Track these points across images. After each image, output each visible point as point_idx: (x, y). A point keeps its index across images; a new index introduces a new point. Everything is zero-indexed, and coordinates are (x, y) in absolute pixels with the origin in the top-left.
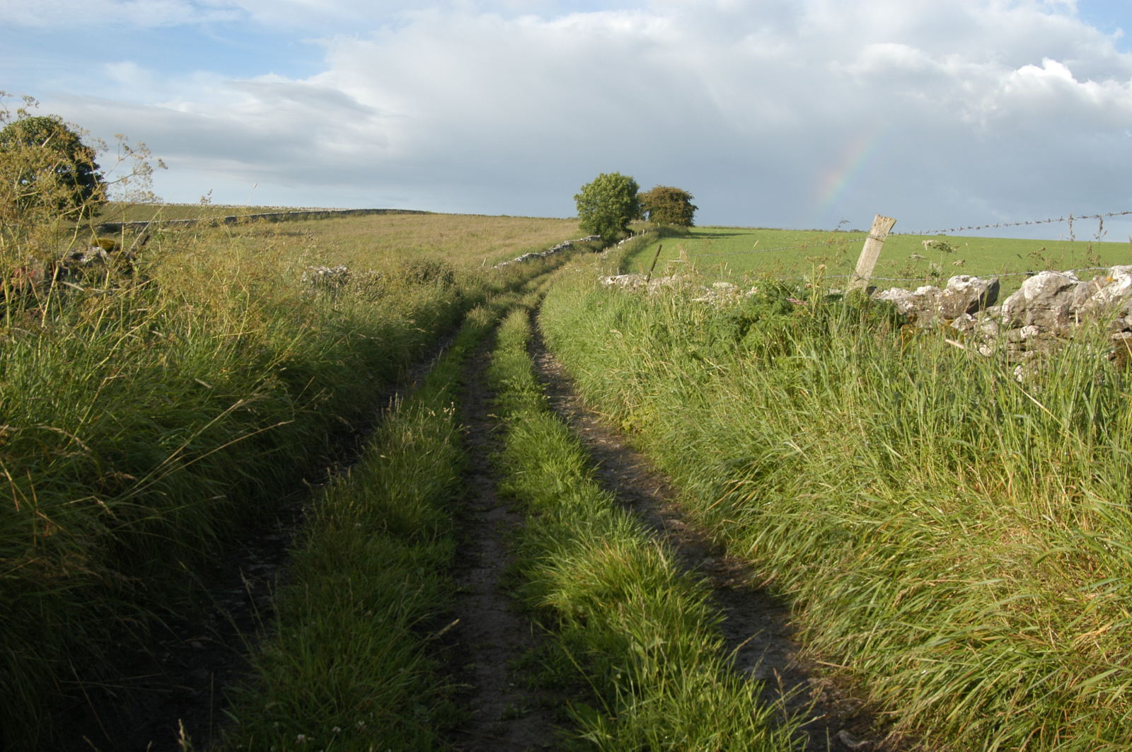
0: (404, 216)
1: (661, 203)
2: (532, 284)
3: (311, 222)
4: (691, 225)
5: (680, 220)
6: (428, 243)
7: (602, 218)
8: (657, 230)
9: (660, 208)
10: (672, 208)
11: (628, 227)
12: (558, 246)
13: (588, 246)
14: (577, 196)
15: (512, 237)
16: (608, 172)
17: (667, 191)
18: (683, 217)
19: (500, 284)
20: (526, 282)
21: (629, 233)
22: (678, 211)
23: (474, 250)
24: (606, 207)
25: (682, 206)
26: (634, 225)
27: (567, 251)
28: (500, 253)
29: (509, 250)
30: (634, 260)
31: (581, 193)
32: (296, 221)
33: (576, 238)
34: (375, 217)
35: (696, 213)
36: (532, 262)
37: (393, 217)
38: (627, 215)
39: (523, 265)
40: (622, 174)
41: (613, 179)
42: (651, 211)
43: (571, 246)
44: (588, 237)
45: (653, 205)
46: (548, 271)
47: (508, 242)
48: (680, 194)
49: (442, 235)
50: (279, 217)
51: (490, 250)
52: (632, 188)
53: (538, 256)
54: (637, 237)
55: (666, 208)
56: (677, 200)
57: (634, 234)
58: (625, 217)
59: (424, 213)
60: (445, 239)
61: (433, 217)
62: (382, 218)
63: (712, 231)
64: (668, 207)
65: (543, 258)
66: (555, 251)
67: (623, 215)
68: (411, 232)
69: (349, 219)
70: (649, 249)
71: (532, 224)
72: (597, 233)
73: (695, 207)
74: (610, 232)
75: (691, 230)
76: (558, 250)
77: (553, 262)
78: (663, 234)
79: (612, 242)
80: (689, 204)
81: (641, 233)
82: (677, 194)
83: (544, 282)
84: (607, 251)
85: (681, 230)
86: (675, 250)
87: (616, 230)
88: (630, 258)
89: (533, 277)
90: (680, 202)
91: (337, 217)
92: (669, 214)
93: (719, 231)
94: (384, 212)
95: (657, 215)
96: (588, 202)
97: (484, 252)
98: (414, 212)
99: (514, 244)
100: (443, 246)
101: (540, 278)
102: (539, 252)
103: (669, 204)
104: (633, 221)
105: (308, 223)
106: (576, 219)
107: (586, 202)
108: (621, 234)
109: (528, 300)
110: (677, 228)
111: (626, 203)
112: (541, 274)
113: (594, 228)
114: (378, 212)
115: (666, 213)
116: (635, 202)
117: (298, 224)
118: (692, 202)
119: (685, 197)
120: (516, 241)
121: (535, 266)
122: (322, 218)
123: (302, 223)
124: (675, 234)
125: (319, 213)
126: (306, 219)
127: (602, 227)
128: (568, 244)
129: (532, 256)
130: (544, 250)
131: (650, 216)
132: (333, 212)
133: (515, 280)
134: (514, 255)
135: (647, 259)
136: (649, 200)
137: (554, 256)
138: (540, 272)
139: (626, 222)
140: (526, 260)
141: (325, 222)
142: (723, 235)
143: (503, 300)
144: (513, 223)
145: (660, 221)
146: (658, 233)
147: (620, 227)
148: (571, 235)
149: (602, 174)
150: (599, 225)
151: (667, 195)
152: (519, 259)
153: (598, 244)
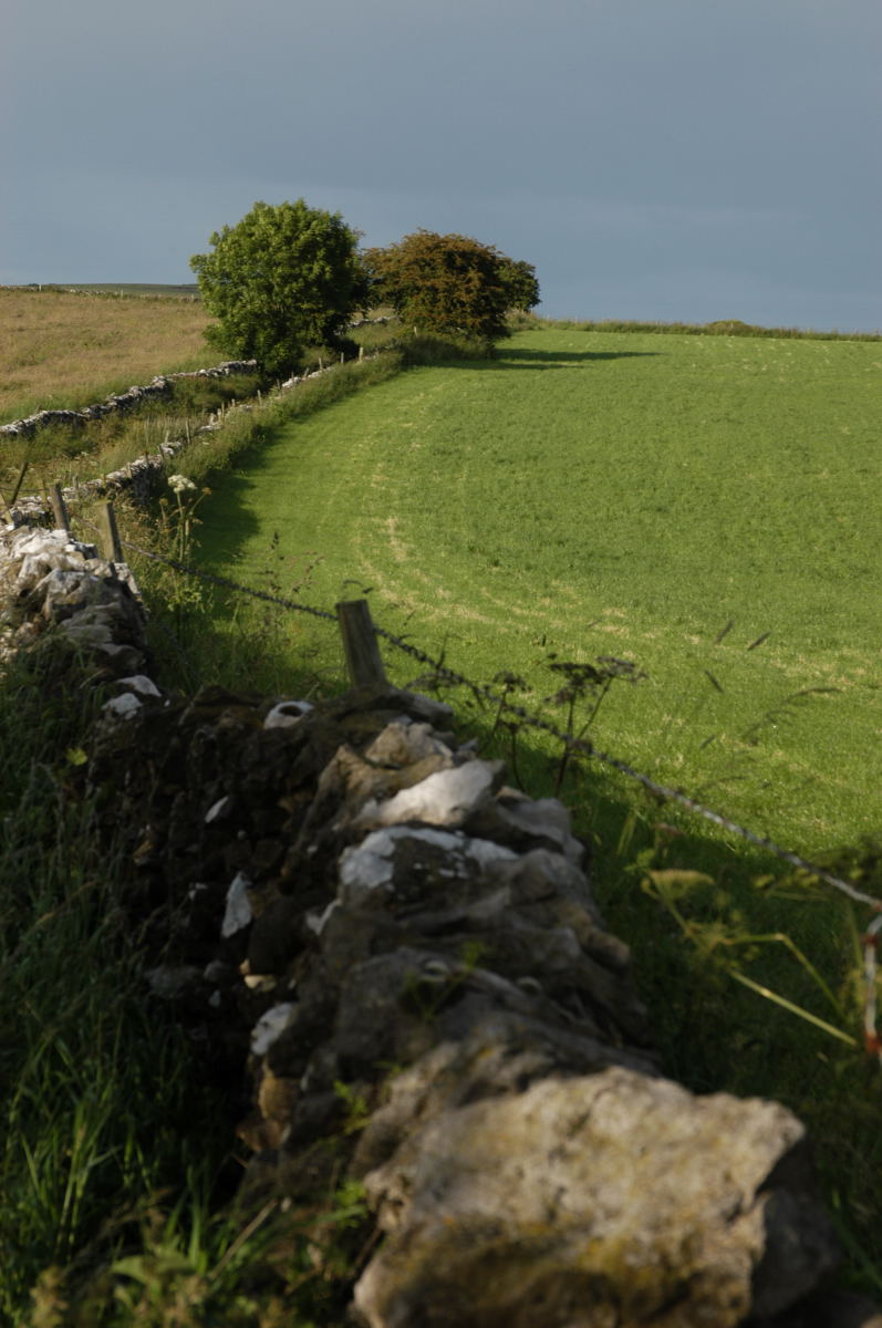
1: (423, 278)
5: (470, 321)
7: (260, 317)
9: (419, 289)
10: (451, 289)
11: (341, 335)
12: (134, 391)
14: (198, 261)
15: (33, 363)
16: (278, 203)
17: (437, 246)
18: (477, 312)
22: (465, 298)
24: (269, 289)
25: (476, 283)
31: (208, 250)
33: (190, 365)
41: (287, 219)
43: (166, 392)
44: (224, 364)
45: (404, 281)
47: (18, 375)
48: (472, 253)
52: (336, 241)
53: (67, 418)
54: (353, 364)
55: (434, 289)
56: (463, 270)
58: (327, 313)
64: (440, 284)
65: (81, 422)
66: (119, 403)
67: (320, 307)
72: (247, 353)
74: (281, 351)
76: (131, 399)
78: (413, 357)
82: (463, 255)
85: (470, 347)
87: (303, 343)
90: (472, 274)
92: (441, 304)
95: (411, 302)
96: (225, 276)
102: (78, 407)
103: (442, 279)
107: (220, 277)
110: (458, 342)
113: (240, 342)
115: (434, 301)
116: (342, 274)
119: (484, 263)
124: (450, 357)
127: (261, 338)
128: (160, 384)
129: (47, 419)
130: (93, 400)
136: (393, 267)
139: (334, 321)
140: (29, 431)
145: (417, 323)
146: (398, 356)
147: (318, 337)
148: (182, 359)
149: (260, 205)
150: (253, 333)
151: (438, 258)
152: (13, 427)
153: (242, 382)
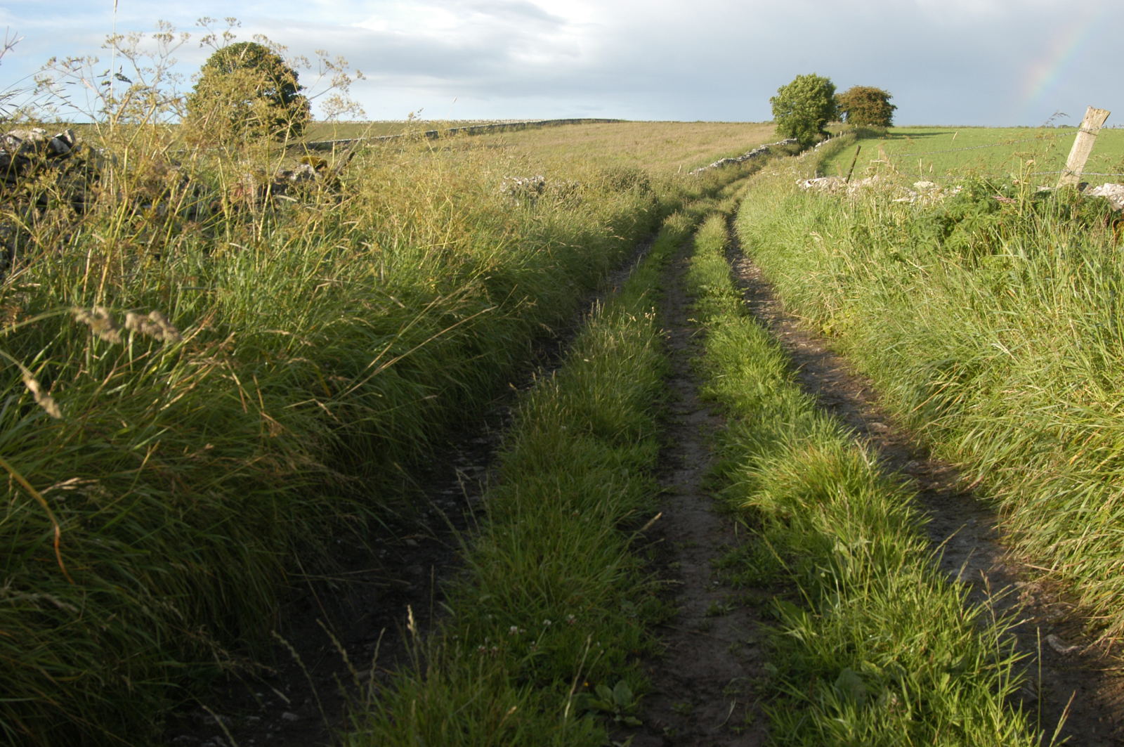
0: (598, 125)
1: (859, 104)
2: (728, 190)
3: (508, 134)
4: (890, 125)
5: (879, 121)
6: (623, 151)
7: (798, 121)
8: (853, 132)
9: (857, 109)
10: (870, 108)
11: (825, 129)
12: (754, 151)
13: (784, 150)
14: (773, 98)
15: (708, 143)
16: (805, 74)
17: (864, 91)
18: (881, 117)
19: (696, 191)
20: (722, 187)
21: (826, 135)
22: (876, 111)
23: (668, 158)
24: (802, 110)
25: (880, 105)
26: (831, 127)
27: (763, 155)
28: (695, 158)
29: (705, 156)
30: (832, 163)
31: (777, 95)
32: (493, 133)
33: (772, 141)
34: (569, 127)
35: (894, 113)
36: (728, 167)
37: (588, 126)
38: (823, 116)
39: (719, 171)
40: (818, 75)
41: (811, 80)
42: (848, 112)
43: (767, 151)
44: (785, 141)
45: (850, 107)
46: (744, 176)
47: (703, 148)
48: (879, 93)
49: (636, 143)
50: (476, 130)
51: (685, 157)
52: (828, 89)
53: (734, 162)
54: (835, 139)
55: (864, 109)
56: (875, 100)
57: (831, 136)
58: (821, 119)
59: (618, 121)
60: (639, 147)
61: (628, 124)
62: (579, 127)
63: (912, 131)
64: (866, 106)
65: (739, 163)
66: (751, 156)
67: (819, 117)
68: (606, 141)
69: (545, 129)
70: (846, 151)
71: (726, 129)
72: (793, 136)
73: (894, 107)
74: (807, 135)
75: (890, 130)
76: (754, 155)
77: (748, 166)
78: (861, 135)
79: (808, 144)
80: (887, 104)
81: (837, 136)
82: (875, 94)
83: (739, 187)
84: (803, 155)
85: (879, 131)
86: (875, 150)
87: (813, 132)
88: (827, 161)
89: (730, 182)
90: (879, 102)
91: (532, 128)
92: (866, 115)
93: (919, 131)
94: (578, 121)
95: (854, 116)
96: (785, 105)
97: (679, 159)
98: (609, 121)
99: (707, 150)
100: (638, 154)
101: (736, 184)
102: (735, 157)
103: (866, 104)
104: (830, 123)
105: (505, 135)
106: (772, 123)
107: (782, 106)
108: (817, 136)
109: (725, 206)
110: (875, 129)
111: (823, 106)
112: (738, 179)
113: (790, 131)
114: (573, 121)
115: (864, 113)
116: (831, 103)
117: (494, 136)
118: (891, 102)
119: (884, 97)
120: (710, 147)
121: (731, 171)
122: (517, 130)
123: (498, 135)
124: (873, 135)
125: (515, 125)
126: (502, 131)
127: (799, 129)
128: (763, 147)
129: (728, 161)
130: (740, 155)
131: (848, 116)
132: (529, 123)
133: (711, 186)
134: (709, 161)
135: (844, 161)
136: (846, 101)
137: (750, 160)
138: (736, 176)
139: (823, 124)
140: (722, 166)
141: (521, 133)
142: (923, 134)
143: (700, 206)
144: (709, 129)
145: (858, 122)
146: (854, 135)
147: (816, 129)
148: (767, 139)
149: (799, 76)
150: (795, 128)
151: (865, 96)
152: (715, 165)
153: (795, 147)
